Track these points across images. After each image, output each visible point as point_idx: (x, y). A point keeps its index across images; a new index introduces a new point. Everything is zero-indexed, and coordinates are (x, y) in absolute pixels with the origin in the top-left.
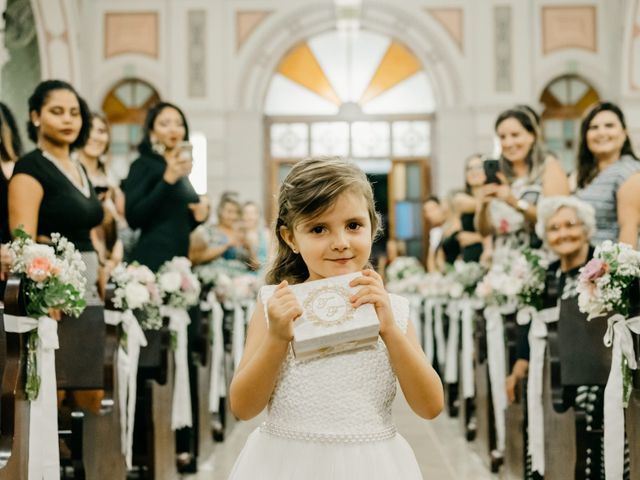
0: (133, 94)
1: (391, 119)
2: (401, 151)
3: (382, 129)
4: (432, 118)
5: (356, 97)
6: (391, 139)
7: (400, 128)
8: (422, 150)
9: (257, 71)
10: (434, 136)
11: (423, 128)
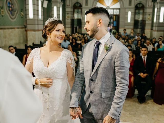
0: (78, 5)
1: (114, 9)
2: (115, 14)
3: (112, 10)
4: (119, 9)
5: (109, 5)
6: (114, 12)
7: (115, 10)
8: (118, 14)
9: (95, 2)
10: (120, 12)
11: (118, 10)
